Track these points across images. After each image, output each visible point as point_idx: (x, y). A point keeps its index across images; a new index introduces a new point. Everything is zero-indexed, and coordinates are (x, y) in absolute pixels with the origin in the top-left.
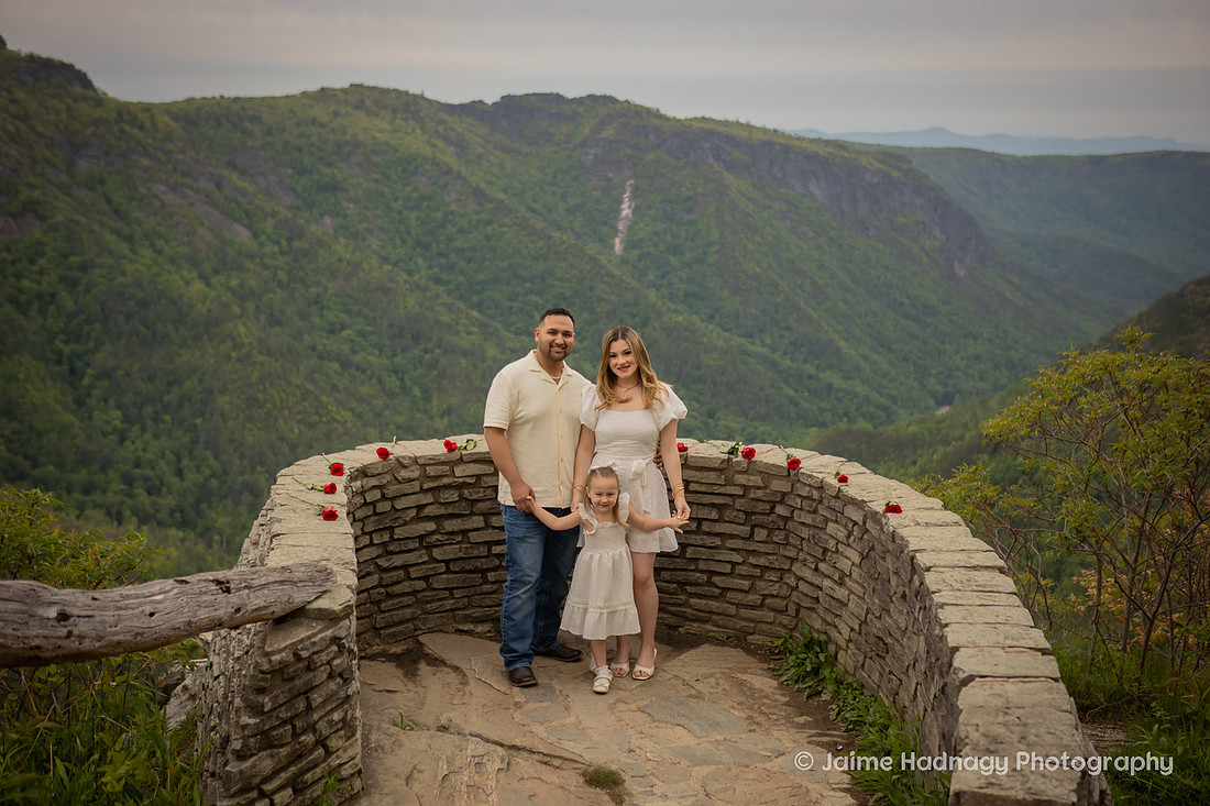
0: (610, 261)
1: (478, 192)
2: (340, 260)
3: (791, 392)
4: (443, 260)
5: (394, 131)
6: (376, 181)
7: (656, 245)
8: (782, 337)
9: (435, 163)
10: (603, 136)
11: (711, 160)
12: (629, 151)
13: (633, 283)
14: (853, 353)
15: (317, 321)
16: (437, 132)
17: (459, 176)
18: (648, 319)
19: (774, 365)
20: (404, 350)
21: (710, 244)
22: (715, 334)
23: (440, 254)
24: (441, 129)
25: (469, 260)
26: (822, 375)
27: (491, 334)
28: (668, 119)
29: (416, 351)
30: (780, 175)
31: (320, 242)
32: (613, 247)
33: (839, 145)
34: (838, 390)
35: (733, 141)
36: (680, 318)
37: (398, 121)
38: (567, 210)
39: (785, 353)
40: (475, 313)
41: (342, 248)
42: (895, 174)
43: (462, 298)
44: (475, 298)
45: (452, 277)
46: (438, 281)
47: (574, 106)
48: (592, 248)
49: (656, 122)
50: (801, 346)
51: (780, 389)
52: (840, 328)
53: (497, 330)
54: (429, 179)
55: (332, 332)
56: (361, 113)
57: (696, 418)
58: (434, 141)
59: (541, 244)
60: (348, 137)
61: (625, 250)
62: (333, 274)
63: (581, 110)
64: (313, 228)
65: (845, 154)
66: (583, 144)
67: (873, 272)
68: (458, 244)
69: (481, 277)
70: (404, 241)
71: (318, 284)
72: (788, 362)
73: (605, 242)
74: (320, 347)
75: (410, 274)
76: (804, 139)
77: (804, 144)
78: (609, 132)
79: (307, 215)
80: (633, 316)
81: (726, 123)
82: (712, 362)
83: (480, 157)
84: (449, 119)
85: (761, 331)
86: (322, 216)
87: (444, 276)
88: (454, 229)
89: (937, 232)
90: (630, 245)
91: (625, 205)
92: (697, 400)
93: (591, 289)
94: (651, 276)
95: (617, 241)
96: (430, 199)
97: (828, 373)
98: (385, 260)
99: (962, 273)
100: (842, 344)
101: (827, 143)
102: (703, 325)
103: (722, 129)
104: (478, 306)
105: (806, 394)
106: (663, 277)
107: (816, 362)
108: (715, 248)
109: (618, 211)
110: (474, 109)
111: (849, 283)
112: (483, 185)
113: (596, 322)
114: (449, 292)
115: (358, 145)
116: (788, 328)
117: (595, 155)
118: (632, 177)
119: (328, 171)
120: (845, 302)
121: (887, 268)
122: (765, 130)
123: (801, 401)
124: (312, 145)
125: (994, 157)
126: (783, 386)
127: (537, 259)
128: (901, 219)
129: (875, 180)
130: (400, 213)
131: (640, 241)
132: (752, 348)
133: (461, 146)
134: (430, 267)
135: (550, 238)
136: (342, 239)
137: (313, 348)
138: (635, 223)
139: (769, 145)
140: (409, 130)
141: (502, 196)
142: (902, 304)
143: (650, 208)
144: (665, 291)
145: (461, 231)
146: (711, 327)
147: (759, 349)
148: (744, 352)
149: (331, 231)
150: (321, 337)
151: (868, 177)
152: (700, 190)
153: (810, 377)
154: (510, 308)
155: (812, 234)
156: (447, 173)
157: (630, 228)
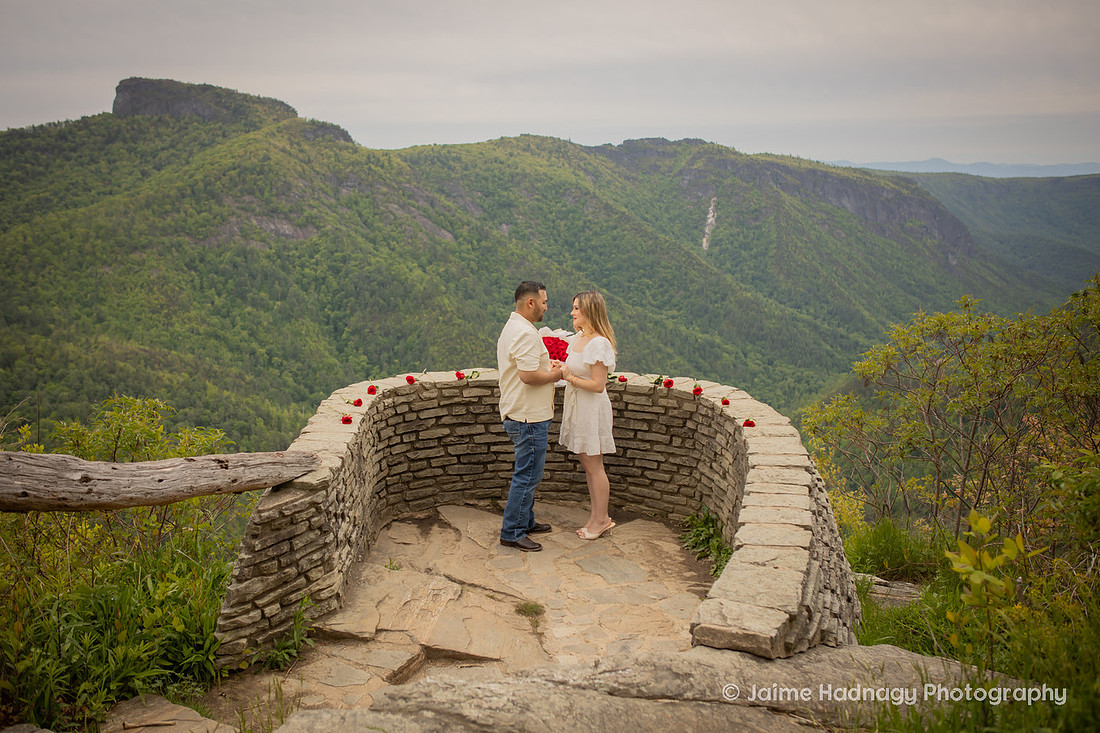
0: (699, 254)
1: (607, 206)
2: (512, 255)
3: (829, 347)
4: (583, 254)
5: (550, 166)
6: (537, 200)
7: (732, 244)
8: (822, 308)
9: (578, 187)
10: (695, 167)
11: (771, 183)
12: (713, 178)
13: (715, 269)
14: (874, 319)
15: (497, 296)
16: (579, 165)
17: (595, 196)
18: (726, 295)
19: (816, 328)
20: (555, 316)
21: (771, 243)
22: (774, 305)
23: (581, 250)
24: (582, 165)
25: (601, 254)
26: (851, 335)
27: (616, 305)
28: (741, 155)
29: (564, 317)
30: (821, 193)
31: (499, 242)
32: (702, 245)
33: (864, 172)
34: (862, 346)
35: (787, 169)
36: (749, 295)
37: (553, 159)
38: (670, 219)
39: (824, 320)
40: (604, 291)
41: (514, 246)
42: (905, 192)
43: (595, 280)
44: (604, 280)
45: (589, 265)
46: (579, 268)
47: (675, 146)
48: (687, 246)
49: (732, 156)
50: (836, 314)
51: (820, 344)
52: (864, 302)
53: (619, 302)
54: (574, 198)
55: (507, 303)
56: (528, 154)
57: (759, 365)
58: (577, 172)
59: (650, 242)
60: (518, 170)
61: (710, 246)
62: (508, 264)
63: (679, 149)
64: (495, 232)
65: (868, 178)
66: (681, 172)
67: (889, 262)
68: (593, 243)
69: (609, 266)
70: (556, 241)
71: (497, 271)
72: (826, 326)
73: (696, 241)
74: (498, 314)
75: (560, 263)
76: (838, 167)
77: (838, 172)
78: (699, 164)
79: (490, 224)
80: (716, 293)
81: (782, 157)
82: (771, 326)
83: (609, 183)
84: (588, 157)
85: (806, 304)
86: (501, 224)
87: (583, 265)
88: (591, 233)
89: (936, 233)
90: (713, 243)
91: (710, 215)
92: (760, 352)
93: (686, 274)
94: (728, 265)
95: (704, 240)
96: (574, 212)
97: (855, 334)
98: (544, 254)
99: (954, 263)
100: (866, 313)
101: (855, 170)
102: (765, 299)
103: (779, 161)
104: (606, 286)
105: (839, 349)
106: (737, 266)
107: (847, 326)
108: (775, 245)
109: (705, 220)
110: (605, 150)
111: (871, 270)
112: (611, 202)
113: (689, 297)
114: (587, 276)
115: (525, 176)
116: (827, 302)
117: (689, 180)
118: (715, 196)
119: (505, 193)
120: (868, 283)
121: (899, 259)
122: (810, 162)
123: (835, 353)
124: (495, 176)
125: (979, 179)
126: (822, 342)
127: (648, 253)
128: (909, 225)
129: (890, 196)
130: (553, 222)
131: (721, 240)
132: (800, 316)
133: (596, 175)
134: (574, 259)
135: (657, 238)
136: (513, 239)
137: (494, 315)
138: (717, 227)
139: (813, 172)
140: (560, 165)
141: (624, 209)
142: (910, 285)
143: (727, 217)
144: (738, 275)
145: (596, 234)
146: (770, 301)
147: (805, 317)
148: (795, 319)
149: (507, 235)
150: (499, 307)
151: (885, 194)
152: (763, 204)
153: (842, 337)
154: (629, 287)
155: (844, 235)
156: (586, 194)
157: (713, 232)
